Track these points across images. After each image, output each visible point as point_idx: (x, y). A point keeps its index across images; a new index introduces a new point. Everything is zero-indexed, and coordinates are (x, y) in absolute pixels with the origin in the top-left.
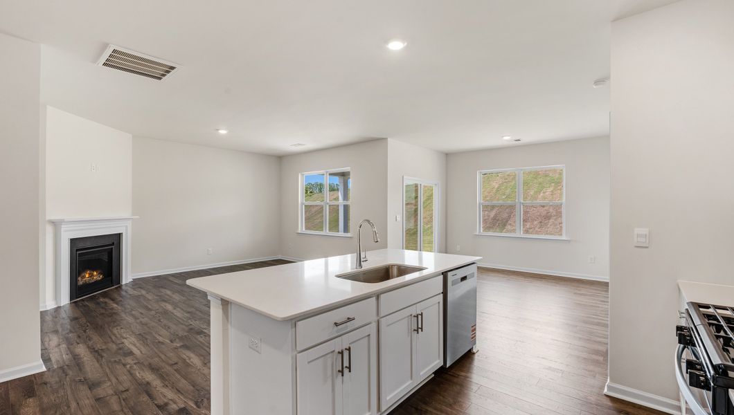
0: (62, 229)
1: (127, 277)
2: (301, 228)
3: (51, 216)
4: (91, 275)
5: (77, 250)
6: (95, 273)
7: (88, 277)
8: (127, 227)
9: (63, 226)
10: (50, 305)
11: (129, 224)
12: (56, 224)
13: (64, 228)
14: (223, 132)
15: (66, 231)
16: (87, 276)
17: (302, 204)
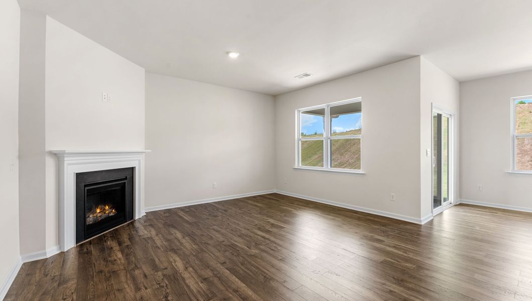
0: (65, 162)
1: (140, 211)
2: (298, 164)
3: (51, 146)
4: (103, 211)
5: (85, 186)
6: (107, 207)
7: (99, 213)
8: (139, 161)
9: (65, 159)
10: (51, 251)
11: (142, 158)
12: (58, 157)
13: (67, 160)
14: (234, 55)
15: (69, 164)
16: (98, 211)
17: (299, 140)
